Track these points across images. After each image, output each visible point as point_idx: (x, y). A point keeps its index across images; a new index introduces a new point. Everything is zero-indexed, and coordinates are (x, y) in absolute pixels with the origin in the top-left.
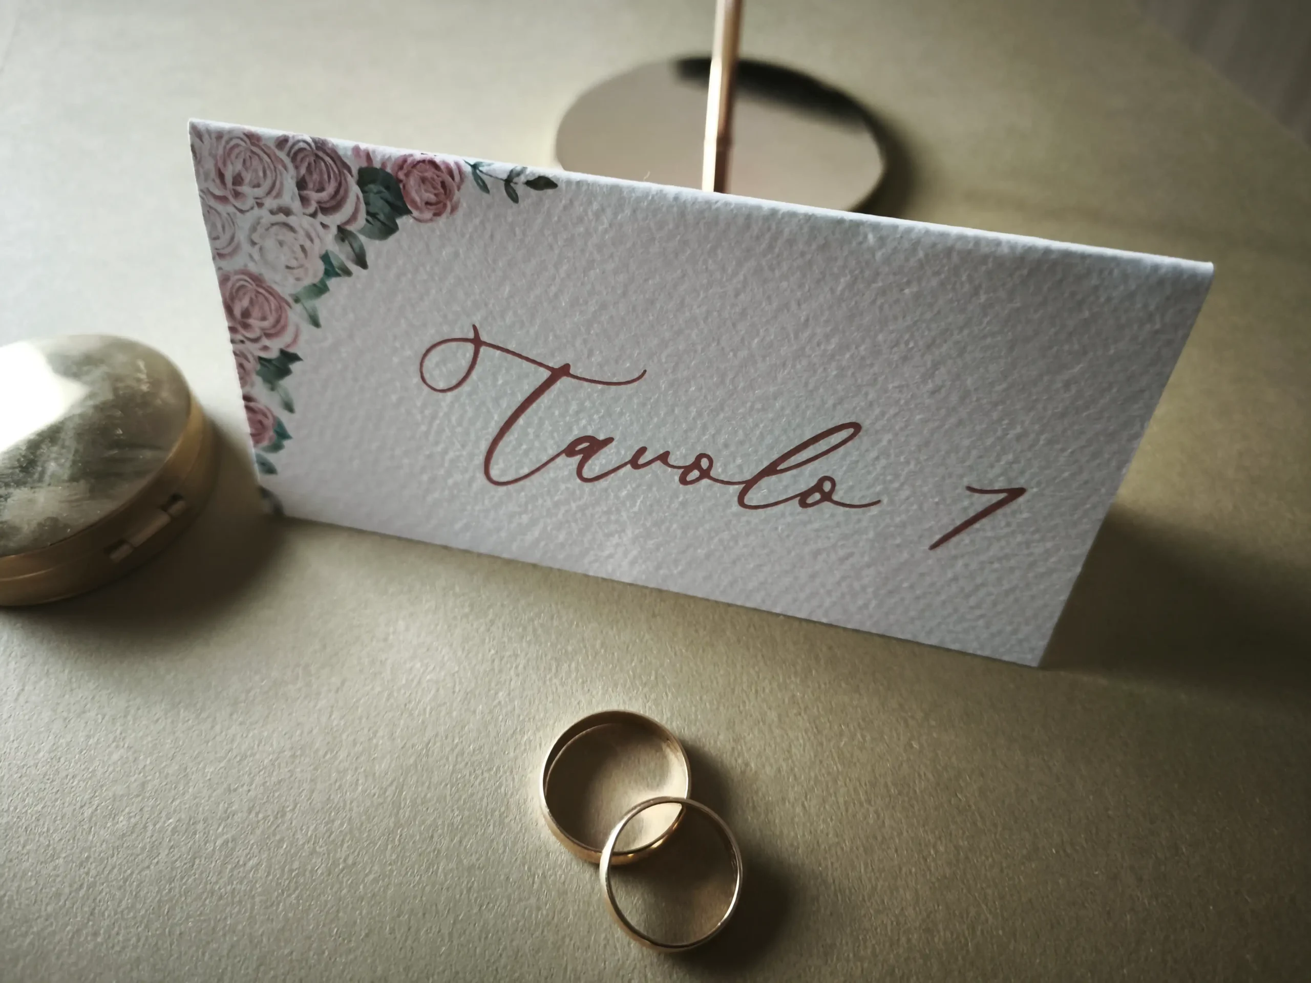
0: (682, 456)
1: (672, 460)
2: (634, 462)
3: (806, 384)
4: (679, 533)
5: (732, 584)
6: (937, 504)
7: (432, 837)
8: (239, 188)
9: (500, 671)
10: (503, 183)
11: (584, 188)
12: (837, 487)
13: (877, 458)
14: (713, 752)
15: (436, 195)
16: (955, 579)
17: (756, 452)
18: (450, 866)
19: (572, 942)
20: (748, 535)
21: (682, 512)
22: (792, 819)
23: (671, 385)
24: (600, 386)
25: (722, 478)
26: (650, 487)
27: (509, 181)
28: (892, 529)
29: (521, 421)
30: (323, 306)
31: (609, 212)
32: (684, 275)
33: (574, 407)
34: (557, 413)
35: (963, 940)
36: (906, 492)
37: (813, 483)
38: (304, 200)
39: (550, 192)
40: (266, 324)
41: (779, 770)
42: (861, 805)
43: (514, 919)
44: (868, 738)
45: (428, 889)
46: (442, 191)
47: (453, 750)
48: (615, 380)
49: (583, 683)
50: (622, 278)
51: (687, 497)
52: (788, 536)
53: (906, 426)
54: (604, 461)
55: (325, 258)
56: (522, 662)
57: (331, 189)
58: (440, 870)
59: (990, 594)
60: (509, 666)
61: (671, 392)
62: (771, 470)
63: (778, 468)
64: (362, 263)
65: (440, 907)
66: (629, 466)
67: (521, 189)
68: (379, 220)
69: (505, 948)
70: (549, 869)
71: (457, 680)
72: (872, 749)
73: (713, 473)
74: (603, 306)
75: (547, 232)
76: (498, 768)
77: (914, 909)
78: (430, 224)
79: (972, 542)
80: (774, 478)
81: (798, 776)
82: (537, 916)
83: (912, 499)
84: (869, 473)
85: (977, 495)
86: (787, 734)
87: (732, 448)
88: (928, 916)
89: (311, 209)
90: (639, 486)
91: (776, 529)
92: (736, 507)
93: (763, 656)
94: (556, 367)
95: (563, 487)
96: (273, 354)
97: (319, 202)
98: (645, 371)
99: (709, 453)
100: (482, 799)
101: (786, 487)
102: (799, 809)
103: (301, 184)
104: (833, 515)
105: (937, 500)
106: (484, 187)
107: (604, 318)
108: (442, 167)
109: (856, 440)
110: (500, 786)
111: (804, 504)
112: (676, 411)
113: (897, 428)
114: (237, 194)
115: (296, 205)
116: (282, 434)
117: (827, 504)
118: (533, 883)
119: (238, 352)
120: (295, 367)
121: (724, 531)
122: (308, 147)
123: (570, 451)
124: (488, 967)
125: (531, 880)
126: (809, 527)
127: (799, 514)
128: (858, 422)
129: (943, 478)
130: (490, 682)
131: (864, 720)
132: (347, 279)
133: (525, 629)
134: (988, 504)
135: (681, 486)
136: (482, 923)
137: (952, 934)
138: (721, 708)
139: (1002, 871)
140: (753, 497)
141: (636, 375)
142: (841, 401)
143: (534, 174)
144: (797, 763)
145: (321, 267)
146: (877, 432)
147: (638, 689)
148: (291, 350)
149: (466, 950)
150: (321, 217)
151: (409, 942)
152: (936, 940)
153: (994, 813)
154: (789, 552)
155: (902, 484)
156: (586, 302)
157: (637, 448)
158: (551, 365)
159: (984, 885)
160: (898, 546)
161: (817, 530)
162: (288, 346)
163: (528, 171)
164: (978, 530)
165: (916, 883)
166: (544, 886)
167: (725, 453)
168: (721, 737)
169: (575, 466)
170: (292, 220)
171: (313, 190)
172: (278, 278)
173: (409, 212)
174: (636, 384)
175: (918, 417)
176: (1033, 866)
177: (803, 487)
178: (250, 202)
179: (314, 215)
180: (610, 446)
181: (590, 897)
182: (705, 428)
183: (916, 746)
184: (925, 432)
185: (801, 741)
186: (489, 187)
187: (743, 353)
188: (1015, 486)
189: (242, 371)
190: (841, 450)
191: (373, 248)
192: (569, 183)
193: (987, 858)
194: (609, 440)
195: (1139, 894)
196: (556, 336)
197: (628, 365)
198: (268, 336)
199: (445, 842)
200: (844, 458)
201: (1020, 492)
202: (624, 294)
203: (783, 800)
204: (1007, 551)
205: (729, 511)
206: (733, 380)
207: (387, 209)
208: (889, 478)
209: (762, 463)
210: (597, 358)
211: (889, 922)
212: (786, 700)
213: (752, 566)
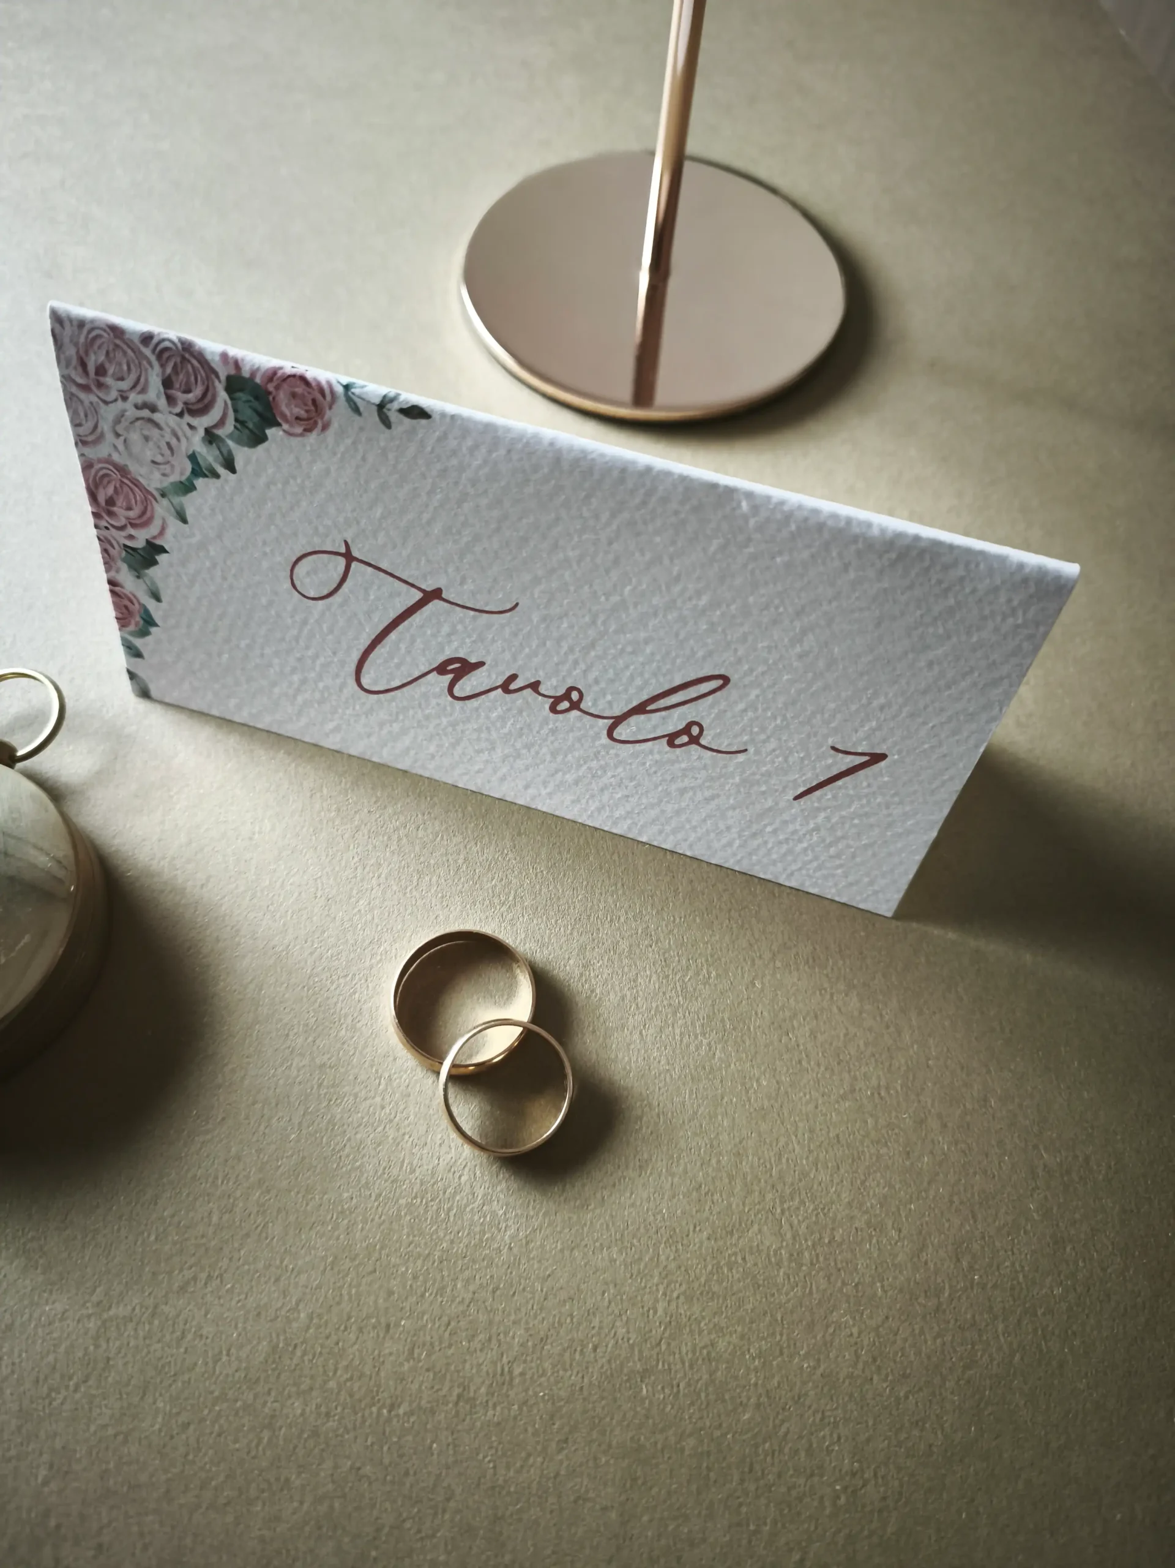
0: (552, 686)
1: (542, 689)
2: (505, 687)
3: (677, 635)
4: (548, 758)
5: (599, 810)
6: (802, 759)
7: (287, 1035)
8: (102, 379)
9: (362, 880)
10: (375, 408)
11: (459, 422)
12: (705, 733)
13: (745, 710)
14: (562, 975)
15: (307, 411)
16: (817, 829)
17: (626, 690)
18: (303, 1063)
19: (411, 1139)
20: (616, 767)
21: (551, 738)
22: (629, 1045)
23: (544, 619)
24: (472, 613)
25: (592, 711)
26: (520, 712)
27: (382, 406)
28: (758, 777)
29: (393, 636)
30: (191, 503)
31: (483, 450)
32: (558, 519)
33: (446, 629)
34: (429, 632)
35: (768, 1166)
36: (773, 744)
37: (681, 726)
38: (171, 400)
39: (423, 422)
40: (131, 514)
41: (623, 998)
42: (696, 1037)
43: (360, 1115)
44: (714, 974)
45: (281, 1082)
46: (313, 408)
47: (311, 954)
48: (487, 609)
49: (442, 897)
50: (495, 513)
51: (557, 724)
52: (655, 772)
53: (774, 684)
54: (475, 683)
55: (193, 457)
56: (384, 871)
57: (198, 391)
58: (294, 1065)
59: (849, 846)
60: (371, 875)
61: (543, 626)
62: (641, 709)
63: (648, 708)
64: (230, 466)
65: (292, 1099)
66: (500, 690)
67: (394, 416)
68: (247, 428)
69: (349, 1139)
70: (395, 1073)
71: (320, 885)
72: (715, 985)
73: (582, 706)
74: (477, 538)
75: (420, 462)
76: (354, 975)
77: (729, 1134)
78: (299, 439)
79: (835, 797)
80: (642, 717)
81: (640, 1005)
82: (380, 1115)
83: (777, 752)
84: (737, 723)
85: (841, 755)
86: (636, 965)
87: (603, 685)
88: (741, 1142)
89: (178, 410)
90: (509, 710)
91: (644, 764)
92: (605, 740)
93: (623, 885)
94: (429, 589)
95: (434, 702)
96: (140, 544)
97: (186, 403)
98: (517, 604)
99: (579, 687)
100: (336, 1004)
101: (655, 728)
102: (636, 1036)
103: (167, 383)
104: (699, 758)
105: (802, 755)
106: (356, 410)
107: (478, 549)
108: (314, 384)
109: (724, 692)
110: (355, 993)
111: (671, 744)
112: (548, 643)
113: (765, 684)
114: (100, 385)
115: (162, 403)
116: (149, 621)
117: (694, 747)
118: (379, 1084)
119: (102, 537)
120: (162, 558)
121: (592, 760)
122: (174, 348)
123: (441, 669)
124: (333, 1155)
125: (377, 1081)
126: (677, 766)
127: (666, 753)
128: (726, 674)
129: (809, 736)
130: (352, 889)
131: (712, 956)
132: (214, 480)
133: (389, 838)
134: (851, 765)
135: (551, 715)
136: (329, 1117)
137: (759, 1159)
138: (575, 934)
139: (816, 1107)
140: (621, 732)
141: (508, 606)
142: (710, 654)
143: (407, 403)
144: (641, 993)
145: (189, 467)
146: (745, 686)
147: (496, 909)
148: (158, 542)
149: (313, 1139)
150: (187, 418)
151: (262, 1127)
152: (744, 1163)
153: (820, 1054)
154: (656, 787)
155: (769, 737)
156: (459, 533)
157: (508, 674)
158: (423, 587)
159: (797, 1119)
160: (764, 793)
161: (684, 770)
162: (155, 538)
163: (402, 398)
164: (840, 788)
165: (734, 1112)
166: (389, 1087)
167: (596, 688)
168: (571, 962)
169: (446, 684)
170: (157, 417)
171: (179, 390)
172: (143, 471)
173: (279, 425)
174: (508, 615)
175: (786, 677)
176: (847, 1105)
177: (671, 729)
178: (114, 394)
179: (180, 415)
180: (480, 669)
181: (431, 1101)
182: (576, 663)
183: (758, 985)
184: (793, 691)
185: (648, 973)
186: (362, 409)
187: (615, 599)
188: (878, 751)
189: (106, 555)
190: (710, 698)
191: (242, 455)
192: (443, 415)
193: (805, 1095)
194: (481, 664)
195: (940, 1139)
196: (428, 561)
197: (500, 596)
198: (133, 526)
199: (300, 1040)
200: (712, 706)
201: (883, 757)
202: (498, 530)
203: (623, 1027)
204: (867, 809)
205: (597, 743)
206: (604, 623)
207: (256, 419)
208: (756, 730)
209: (631, 702)
210: (469, 586)
211: (704, 1144)
212: (640, 931)
213: (619, 795)
